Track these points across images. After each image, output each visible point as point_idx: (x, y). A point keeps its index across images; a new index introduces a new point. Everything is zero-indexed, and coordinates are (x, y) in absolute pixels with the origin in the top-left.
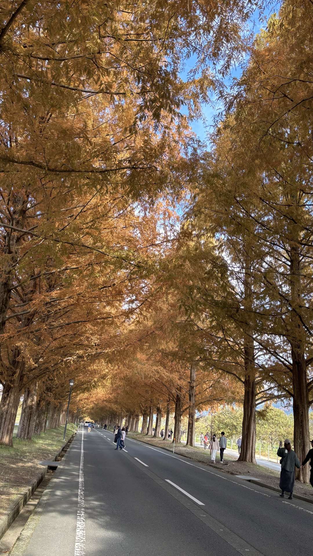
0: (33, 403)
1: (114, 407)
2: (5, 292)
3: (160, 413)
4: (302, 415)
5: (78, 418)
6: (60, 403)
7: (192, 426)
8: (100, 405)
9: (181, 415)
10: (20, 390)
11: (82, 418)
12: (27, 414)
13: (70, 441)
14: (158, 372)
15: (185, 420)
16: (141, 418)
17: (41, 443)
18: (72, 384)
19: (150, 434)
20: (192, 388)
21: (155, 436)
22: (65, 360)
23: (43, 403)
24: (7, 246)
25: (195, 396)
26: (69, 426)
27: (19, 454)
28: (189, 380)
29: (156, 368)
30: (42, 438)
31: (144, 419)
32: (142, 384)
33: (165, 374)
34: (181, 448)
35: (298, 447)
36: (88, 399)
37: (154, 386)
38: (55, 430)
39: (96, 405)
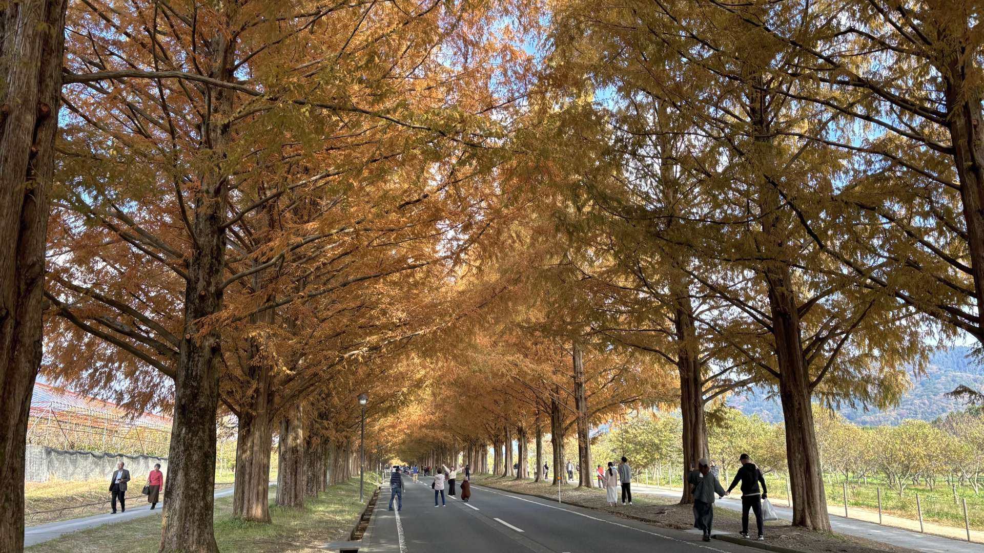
0: (298, 441)
1: (440, 435)
2: (213, 233)
3: (524, 436)
4: (799, 409)
5: (379, 462)
6: (346, 437)
7: (586, 452)
8: (417, 435)
9: (563, 435)
10: (270, 421)
11: (386, 461)
12: (289, 463)
13: (372, 503)
14: (516, 365)
15: (572, 443)
16: (491, 450)
17: (321, 511)
18: (363, 402)
19: (509, 474)
20: (579, 385)
21: (519, 477)
22: (346, 356)
23: (316, 441)
24: (206, 142)
25: (586, 399)
26: (367, 477)
27: (284, 534)
28: (572, 374)
29: (511, 358)
30: (322, 502)
31: (496, 451)
32: (489, 389)
33: (528, 365)
34: (570, 493)
35: (798, 466)
36: (393, 427)
37: (509, 391)
38: (343, 486)
39: (409, 435)
